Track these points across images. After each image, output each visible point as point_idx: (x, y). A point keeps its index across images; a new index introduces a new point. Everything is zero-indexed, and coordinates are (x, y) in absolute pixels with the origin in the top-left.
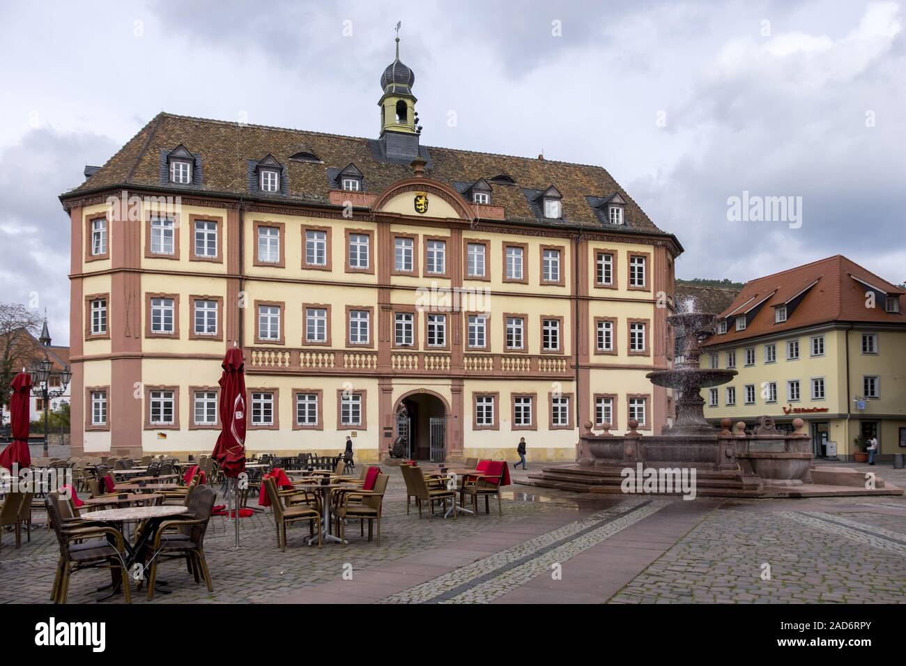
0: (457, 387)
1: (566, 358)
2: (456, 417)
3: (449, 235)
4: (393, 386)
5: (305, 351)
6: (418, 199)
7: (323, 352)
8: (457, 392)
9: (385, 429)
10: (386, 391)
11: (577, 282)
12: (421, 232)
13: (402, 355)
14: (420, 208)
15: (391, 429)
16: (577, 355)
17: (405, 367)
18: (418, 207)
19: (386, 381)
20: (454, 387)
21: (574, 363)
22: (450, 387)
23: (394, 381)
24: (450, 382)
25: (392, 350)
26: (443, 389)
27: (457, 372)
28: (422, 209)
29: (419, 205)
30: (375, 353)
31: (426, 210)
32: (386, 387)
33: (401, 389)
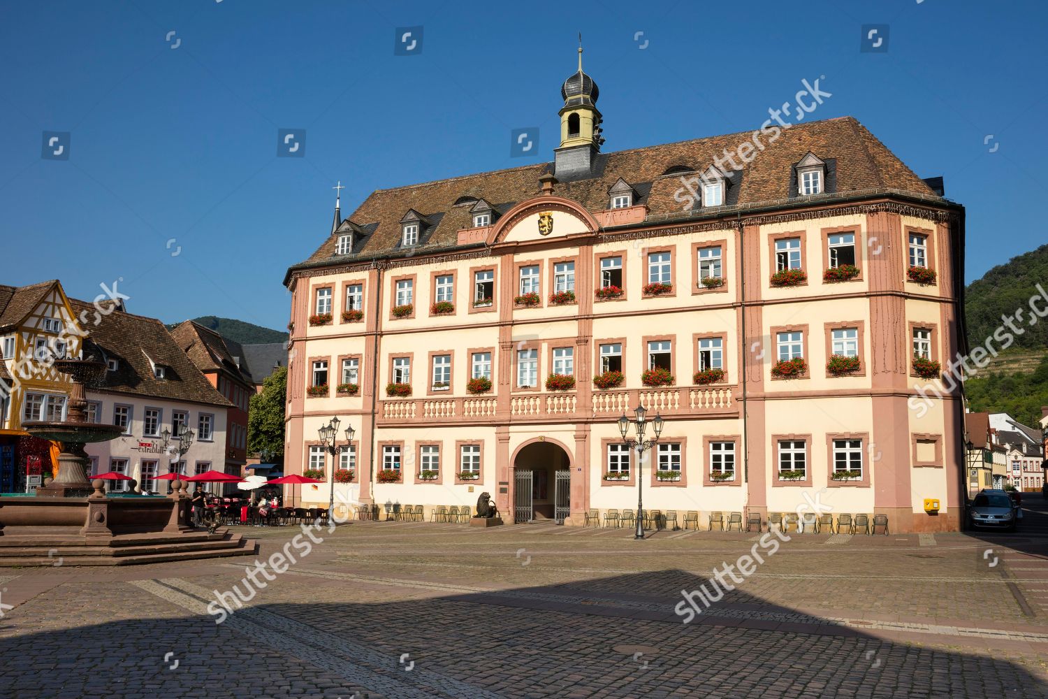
0: (583, 433)
1: (729, 387)
2: (579, 470)
3: (578, 254)
4: (510, 435)
5: (430, 401)
6: (542, 220)
7: (446, 401)
8: (583, 438)
9: (501, 483)
10: (503, 440)
11: (743, 284)
12: (546, 256)
13: (524, 398)
14: (544, 229)
15: (507, 483)
16: (744, 382)
17: (526, 411)
18: (541, 229)
19: (503, 429)
20: (579, 433)
21: (740, 394)
22: (574, 433)
23: (511, 428)
24: (574, 427)
25: (512, 394)
26: (564, 437)
27: (583, 415)
28: (545, 231)
29: (543, 227)
30: (494, 399)
31: (550, 231)
32: (502, 435)
33: (520, 437)
